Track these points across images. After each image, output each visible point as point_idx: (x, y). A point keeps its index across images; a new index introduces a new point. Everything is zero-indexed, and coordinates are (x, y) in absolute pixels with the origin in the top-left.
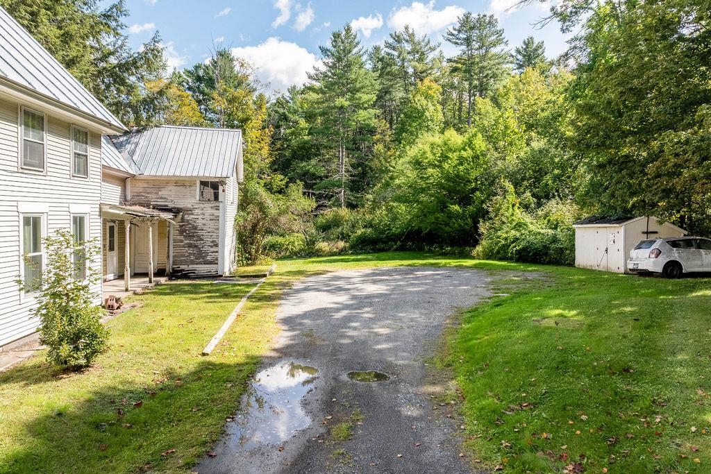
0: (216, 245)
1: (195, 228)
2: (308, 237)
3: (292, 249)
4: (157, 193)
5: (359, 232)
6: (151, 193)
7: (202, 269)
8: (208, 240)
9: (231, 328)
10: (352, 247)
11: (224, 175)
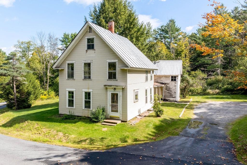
0: (175, 93)
1: (170, 88)
2: (204, 88)
3: (197, 92)
4: (160, 79)
5: (225, 86)
6: (158, 79)
7: (171, 99)
8: (173, 91)
9: (183, 113)
10: (222, 92)
11: (178, 75)
